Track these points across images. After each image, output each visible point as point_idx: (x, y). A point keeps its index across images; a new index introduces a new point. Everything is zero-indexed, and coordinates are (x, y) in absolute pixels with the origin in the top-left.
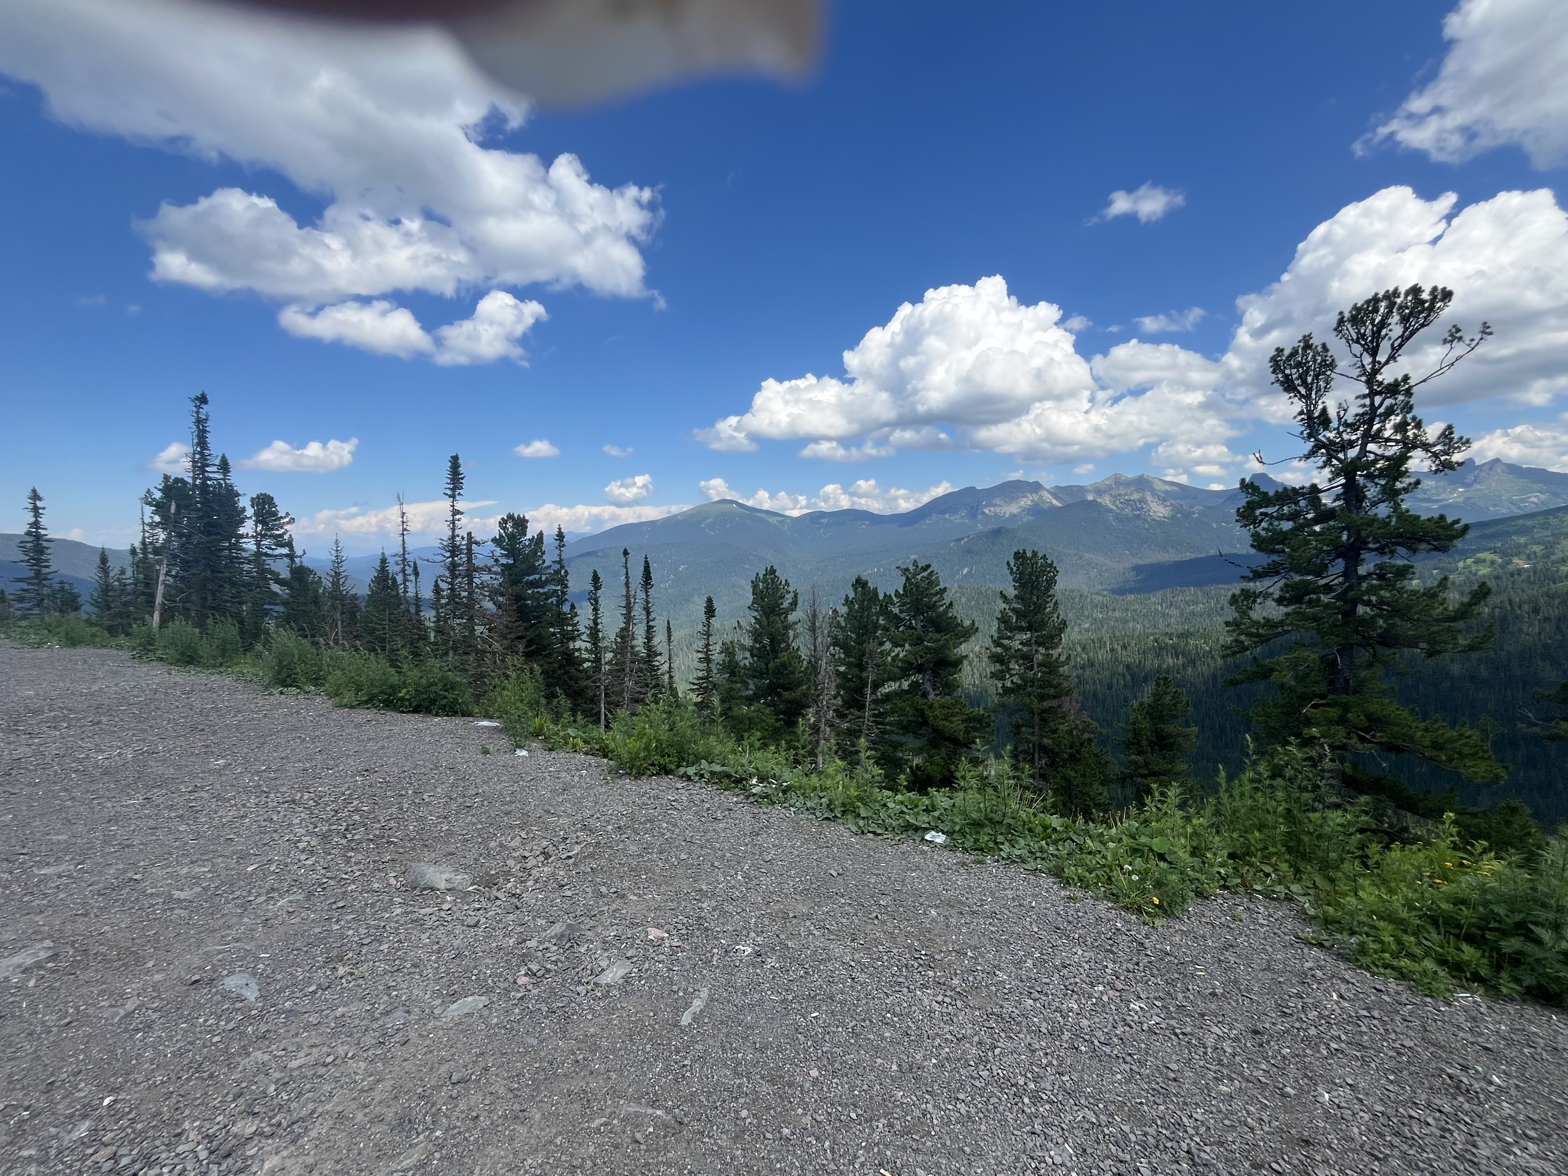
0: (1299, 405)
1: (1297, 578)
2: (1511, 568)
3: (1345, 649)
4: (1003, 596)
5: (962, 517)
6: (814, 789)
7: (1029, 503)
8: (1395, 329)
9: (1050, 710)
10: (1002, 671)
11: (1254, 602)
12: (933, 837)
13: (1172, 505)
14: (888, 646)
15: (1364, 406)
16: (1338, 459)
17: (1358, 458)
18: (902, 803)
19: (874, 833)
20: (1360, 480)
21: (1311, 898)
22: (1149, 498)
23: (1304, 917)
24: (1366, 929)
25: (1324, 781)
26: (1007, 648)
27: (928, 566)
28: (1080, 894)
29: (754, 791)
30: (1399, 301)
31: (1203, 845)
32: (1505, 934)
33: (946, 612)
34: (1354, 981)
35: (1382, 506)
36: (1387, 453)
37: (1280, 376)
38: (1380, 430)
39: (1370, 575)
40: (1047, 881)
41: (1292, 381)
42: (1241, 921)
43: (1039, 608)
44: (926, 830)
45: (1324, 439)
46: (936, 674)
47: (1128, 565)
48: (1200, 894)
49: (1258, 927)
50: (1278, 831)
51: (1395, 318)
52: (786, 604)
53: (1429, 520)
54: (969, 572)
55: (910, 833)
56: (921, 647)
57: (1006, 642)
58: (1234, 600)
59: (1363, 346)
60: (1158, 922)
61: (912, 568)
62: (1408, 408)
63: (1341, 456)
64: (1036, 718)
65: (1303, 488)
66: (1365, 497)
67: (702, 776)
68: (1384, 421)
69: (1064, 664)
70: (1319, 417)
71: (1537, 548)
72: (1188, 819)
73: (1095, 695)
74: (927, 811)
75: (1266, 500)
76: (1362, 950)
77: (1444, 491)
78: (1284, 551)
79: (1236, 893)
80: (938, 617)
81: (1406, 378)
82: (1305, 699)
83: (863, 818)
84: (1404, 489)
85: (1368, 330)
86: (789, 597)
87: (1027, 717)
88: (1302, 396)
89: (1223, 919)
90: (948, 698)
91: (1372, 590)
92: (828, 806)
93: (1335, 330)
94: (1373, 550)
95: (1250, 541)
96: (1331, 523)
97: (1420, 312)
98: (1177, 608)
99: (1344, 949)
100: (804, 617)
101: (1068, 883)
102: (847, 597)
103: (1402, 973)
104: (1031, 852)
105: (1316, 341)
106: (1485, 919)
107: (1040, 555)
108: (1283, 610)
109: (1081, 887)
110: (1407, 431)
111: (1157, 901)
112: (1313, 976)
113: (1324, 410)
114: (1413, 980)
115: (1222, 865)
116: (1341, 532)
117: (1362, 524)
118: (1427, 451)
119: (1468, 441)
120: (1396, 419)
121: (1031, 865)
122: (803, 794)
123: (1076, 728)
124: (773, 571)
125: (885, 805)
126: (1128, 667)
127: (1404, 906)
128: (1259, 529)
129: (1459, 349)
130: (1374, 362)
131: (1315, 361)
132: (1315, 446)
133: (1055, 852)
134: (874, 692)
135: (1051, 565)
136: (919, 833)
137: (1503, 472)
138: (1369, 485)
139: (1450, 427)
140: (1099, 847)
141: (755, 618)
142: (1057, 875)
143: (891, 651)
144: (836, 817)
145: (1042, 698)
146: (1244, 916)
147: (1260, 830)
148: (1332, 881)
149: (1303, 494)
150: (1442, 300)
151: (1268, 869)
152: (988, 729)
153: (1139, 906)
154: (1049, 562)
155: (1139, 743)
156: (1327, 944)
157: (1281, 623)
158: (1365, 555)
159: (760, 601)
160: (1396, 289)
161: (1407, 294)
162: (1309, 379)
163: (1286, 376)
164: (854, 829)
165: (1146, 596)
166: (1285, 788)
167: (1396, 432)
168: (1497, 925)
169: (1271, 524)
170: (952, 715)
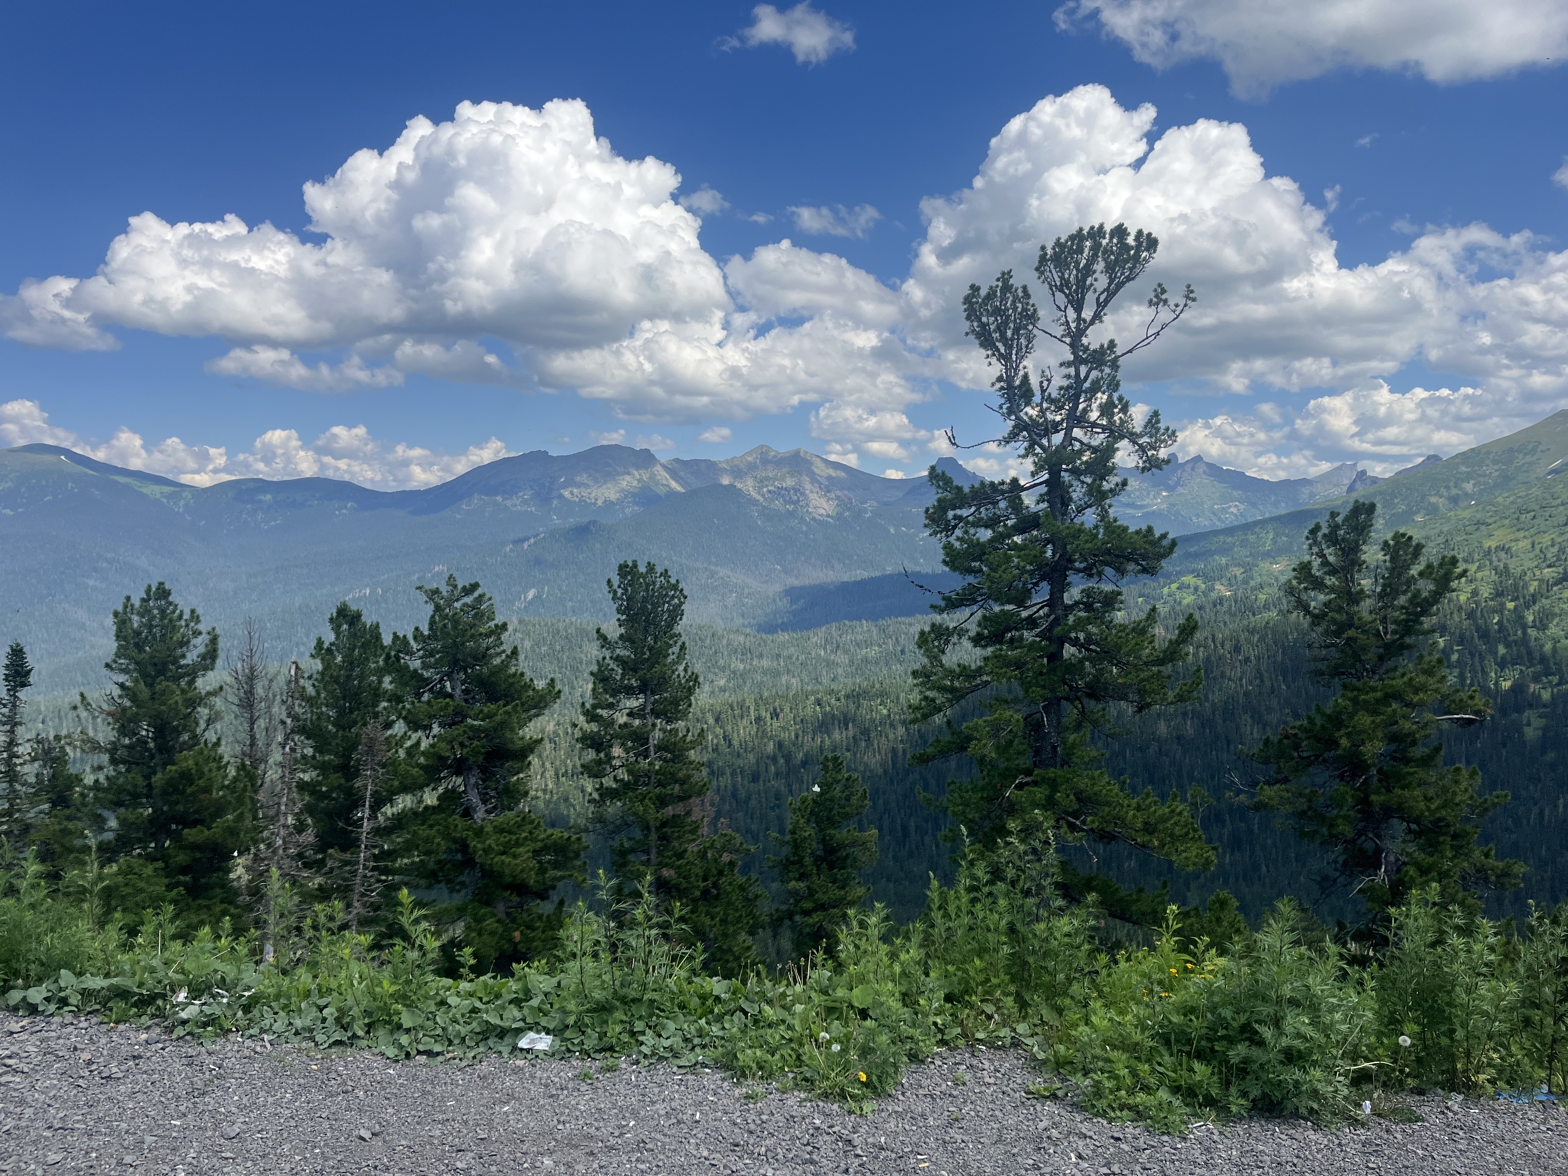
0: (997, 368)
1: (997, 609)
2: (1214, 595)
3: (1053, 705)
4: (602, 637)
5: (525, 502)
6: (308, 994)
7: (635, 483)
8: (1101, 281)
9: (674, 821)
10: (599, 762)
11: (947, 642)
12: (533, 1041)
13: (838, 498)
14: (399, 728)
15: (1068, 377)
16: (1042, 447)
17: (1063, 446)
18: (471, 995)
19: (429, 1053)
20: (1066, 476)
21: (1040, 1038)
22: (808, 486)
23: (1036, 1065)
24: (1100, 1064)
25: (1049, 880)
26: (609, 723)
27: (475, 586)
28: (760, 1090)
29: (184, 1015)
30: (1104, 242)
31: (914, 990)
32: (1231, 1041)
33: (505, 665)
34: (1091, 1133)
35: (1088, 511)
36: (1095, 443)
37: (975, 324)
38: (1085, 411)
39: (1077, 603)
40: (711, 1078)
41: (990, 334)
42: (964, 1084)
43: (658, 655)
44: (519, 1032)
45: (1025, 418)
46: (487, 774)
47: (778, 588)
48: (914, 1057)
49: (984, 1088)
50: (1001, 953)
51: (1100, 266)
52: (191, 657)
53: (1138, 532)
54: (538, 597)
55: (491, 1042)
56: (460, 729)
57: (604, 713)
58: (923, 640)
59: (1067, 296)
60: (868, 1107)
61: (445, 590)
62: (1114, 385)
63: (1045, 442)
64: (653, 836)
65: (1003, 483)
66: (1070, 499)
67: (64, 1002)
68: (1090, 399)
69: (693, 745)
70: (1020, 386)
71: (1238, 571)
72: (893, 956)
73: (734, 795)
74: (517, 1002)
75: (960, 499)
76: (1098, 1093)
77: (1148, 494)
78: (981, 571)
79: (957, 1048)
80: (492, 674)
81: (1112, 344)
82: (1008, 775)
83: (408, 1031)
84: (1111, 490)
85: (1072, 275)
86: (199, 645)
87: (638, 834)
88: (1001, 354)
89: (944, 1086)
90: (510, 814)
91: (1080, 624)
92: (338, 1020)
93: (1037, 269)
94: (1079, 571)
95: (941, 555)
96: (1035, 533)
97: (1126, 261)
98: (846, 652)
99: (1078, 1095)
100: (229, 680)
101: (744, 1075)
102: (320, 643)
103: (1138, 1112)
104: (686, 1040)
105: (1016, 282)
106: (1212, 1029)
107: (659, 570)
108: (978, 651)
109: (762, 1078)
110: (1113, 414)
111: (863, 1078)
112: (1049, 1138)
113: (1026, 377)
114: (1150, 1118)
115: (939, 1012)
116: (1045, 546)
117: (1068, 535)
118: (1135, 443)
119: (1174, 432)
120: (1102, 398)
121: (687, 1059)
122: (284, 1007)
123: (712, 846)
124: (163, 593)
125: (443, 1003)
126: (780, 745)
127: (1136, 1027)
128: (952, 539)
129: (1165, 315)
130: (1079, 319)
131: (1015, 309)
132: (1014, 427)
133: (720, 1033)
134: (373, 816)
135: (675, 587)
136: (508, 1040)
137: (1205, 473)
138: (1075, 483)
139: (1156, 414)
140: (783, 1014)
141: (122, 686)
142: (726, 1067)
143: (407, 737)
144: (355, 1036)
145: (662, 802)
146: (967, 1078)
147: (981, 958)
148: (1060, 1011)
149: (1003, 492)
150: (1147, 250)
151: (990, 1009)
152: (578, 863)
153: (842, 1090)
154: (673, 581)
155: (800, 861)
156: (1060, 1093)
157: (979, 671)
158: (1072, 577)
159: (134, 653)
160: (1101, 226)
161: (1113, 233)
162: (1009, 333)
163: (983, 326)
164: (391, 1052)
165: (805, 633)
166: (1007, 895)
167: (1102, 415)
168: (1224, 1032)
169: (966, 532)
170: (518, 844)
